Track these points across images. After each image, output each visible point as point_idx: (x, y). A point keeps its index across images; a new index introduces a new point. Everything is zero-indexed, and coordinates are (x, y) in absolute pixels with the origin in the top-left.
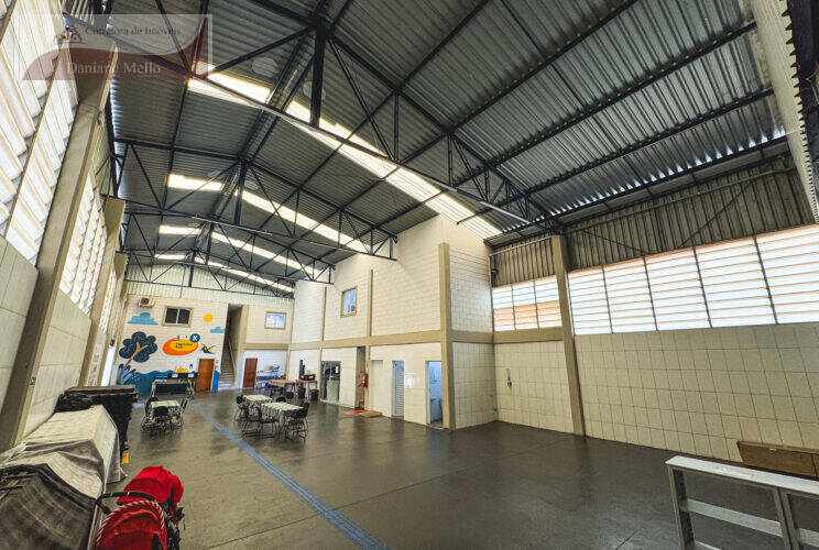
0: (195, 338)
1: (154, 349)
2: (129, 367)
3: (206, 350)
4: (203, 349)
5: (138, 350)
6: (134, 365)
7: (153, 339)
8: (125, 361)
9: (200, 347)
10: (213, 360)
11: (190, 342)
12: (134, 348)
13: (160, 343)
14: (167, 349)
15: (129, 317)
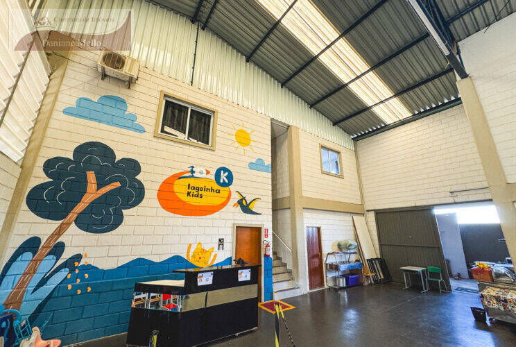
0: (224, 176)
1: (135, 195)
2: (58, 249)
3: (246, 209)
4: (240, 202)
5: (88, 199)
6: (76, 240)
7: (133, 167)
8: (44, 228)
9: (235, 198)
10: (258, 230)
11: (216, 187)
12: (78, 189)
13: (151, 179)
14: (168, 199)
15: (68, 98)
